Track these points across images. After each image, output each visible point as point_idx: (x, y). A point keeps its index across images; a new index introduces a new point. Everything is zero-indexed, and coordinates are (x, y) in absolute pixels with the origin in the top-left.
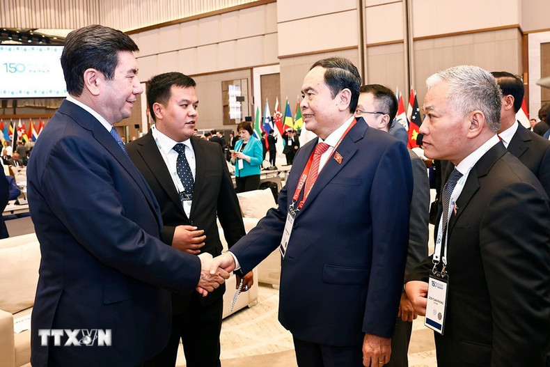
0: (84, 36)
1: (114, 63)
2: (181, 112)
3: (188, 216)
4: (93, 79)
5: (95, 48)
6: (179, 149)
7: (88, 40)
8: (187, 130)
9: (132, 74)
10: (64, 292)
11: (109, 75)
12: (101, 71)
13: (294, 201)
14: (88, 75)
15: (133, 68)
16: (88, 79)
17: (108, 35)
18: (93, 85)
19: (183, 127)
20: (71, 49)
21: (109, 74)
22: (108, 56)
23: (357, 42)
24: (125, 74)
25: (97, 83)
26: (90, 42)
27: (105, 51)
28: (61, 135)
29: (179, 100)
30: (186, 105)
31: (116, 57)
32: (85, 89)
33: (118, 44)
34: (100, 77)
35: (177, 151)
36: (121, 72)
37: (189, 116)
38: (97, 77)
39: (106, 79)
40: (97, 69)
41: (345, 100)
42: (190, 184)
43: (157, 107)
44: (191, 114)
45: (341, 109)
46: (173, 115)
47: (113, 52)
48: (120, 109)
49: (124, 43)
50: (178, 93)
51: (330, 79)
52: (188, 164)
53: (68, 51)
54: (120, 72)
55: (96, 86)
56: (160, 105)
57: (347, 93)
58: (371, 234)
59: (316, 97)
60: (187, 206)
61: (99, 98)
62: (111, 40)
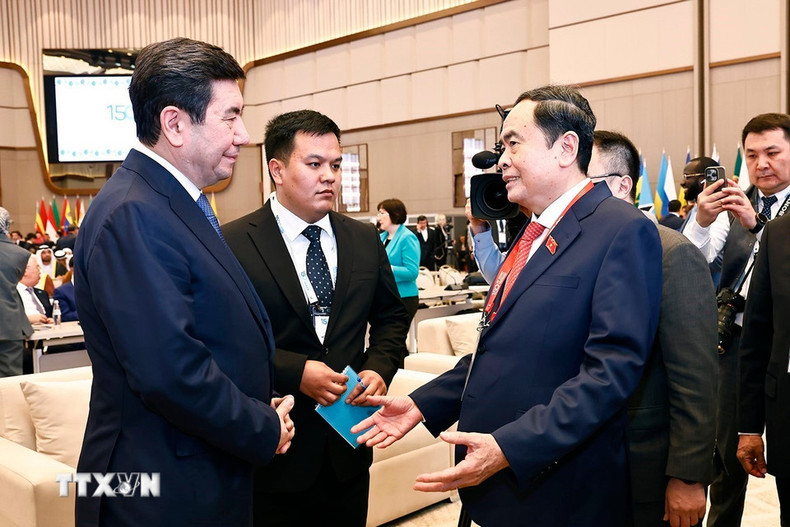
0: (163, 57)
1: (206, 98)
2: (309, 175)
3: (322, 341)
4: (173, 122)
5: (178, 75)
6: (312, 234)
7: (168, 63)
8: (320, 204)
9: (234, 115)
10: (121, 436)
11: (198, 116)
12: (186, 111)
14: (167, 115)
15: (235, 106)
16: (167, 122)
17: (197, 57)
18: (174, 130)
19: (312, 199)
20: (144, 76)
21: (197, 114)
22: (197, 88)
23: (691, 60)
24: (222, 114)
25: (180, 129)
26: (172, 66)
27: (193, 80)
28: (121, 200)
29: (305, 156)
30: (317, 163)
31: (209, 90)
32: (161, 137)
33: (212, 70)
34: (184, 120)
35: (308, 237)
36: (216, 113)
37: (322, 183)
38: (180, 119)
39: (193, 122)
40: (180, 108)
41: (569, 150)
42: (327, 290)
43: (275, 166)
44: (324, 178)
45: (564, 163)
46: (296, 180)
47: (205, 82)
48: (213, 168)
49: (222, 67)
50: (307, 144)
51: (543, 119)
52: (324, 259)
53: (139, 77)
54: (214, 113)
55: (178, 132)
56: (279, 162)
57: (572, 138)
59: (522, 148)
60: (321, 326)
61: (183, 150)
62: (203, 63)
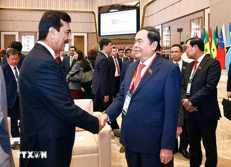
13: (130, 90)
41: (155, 46)
51: (150, 36)
57: (156, 43)
58: (164, 105)
